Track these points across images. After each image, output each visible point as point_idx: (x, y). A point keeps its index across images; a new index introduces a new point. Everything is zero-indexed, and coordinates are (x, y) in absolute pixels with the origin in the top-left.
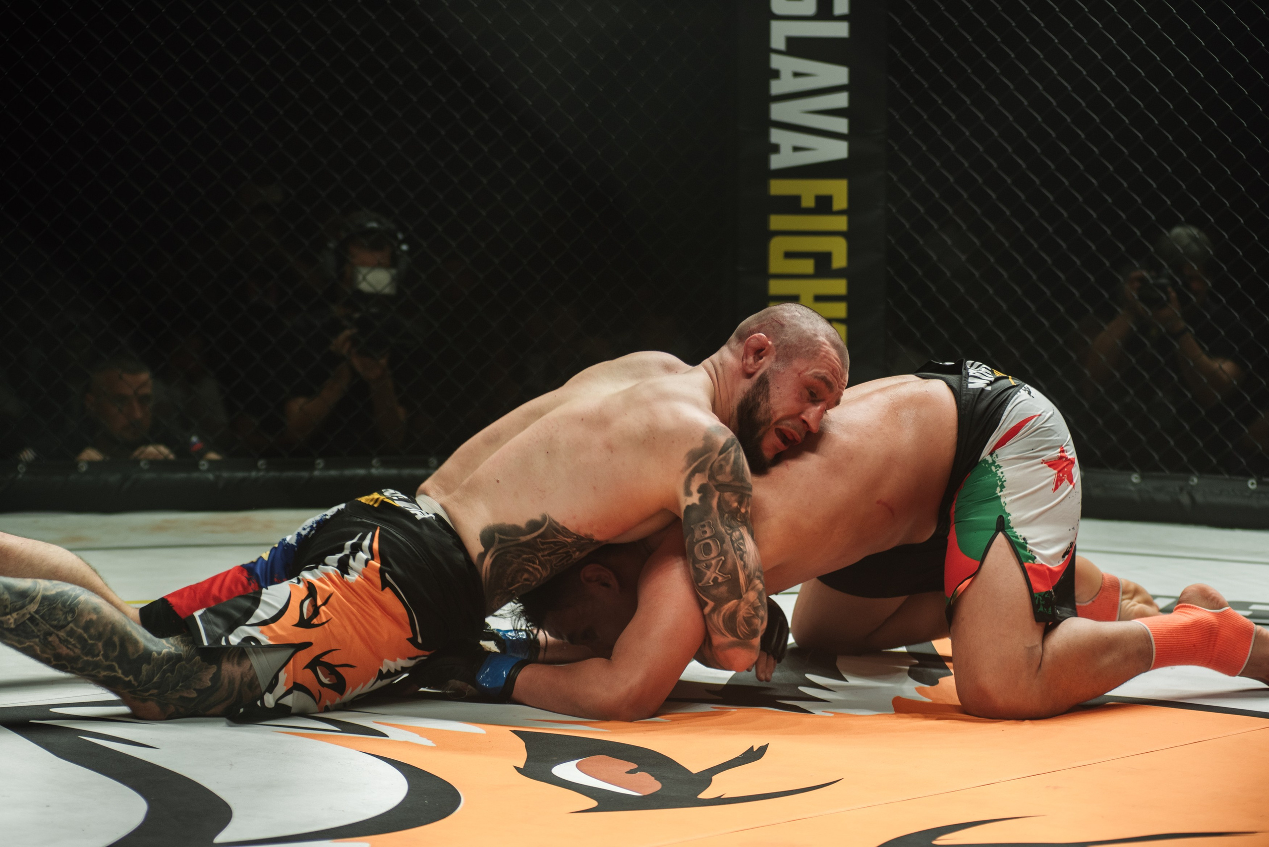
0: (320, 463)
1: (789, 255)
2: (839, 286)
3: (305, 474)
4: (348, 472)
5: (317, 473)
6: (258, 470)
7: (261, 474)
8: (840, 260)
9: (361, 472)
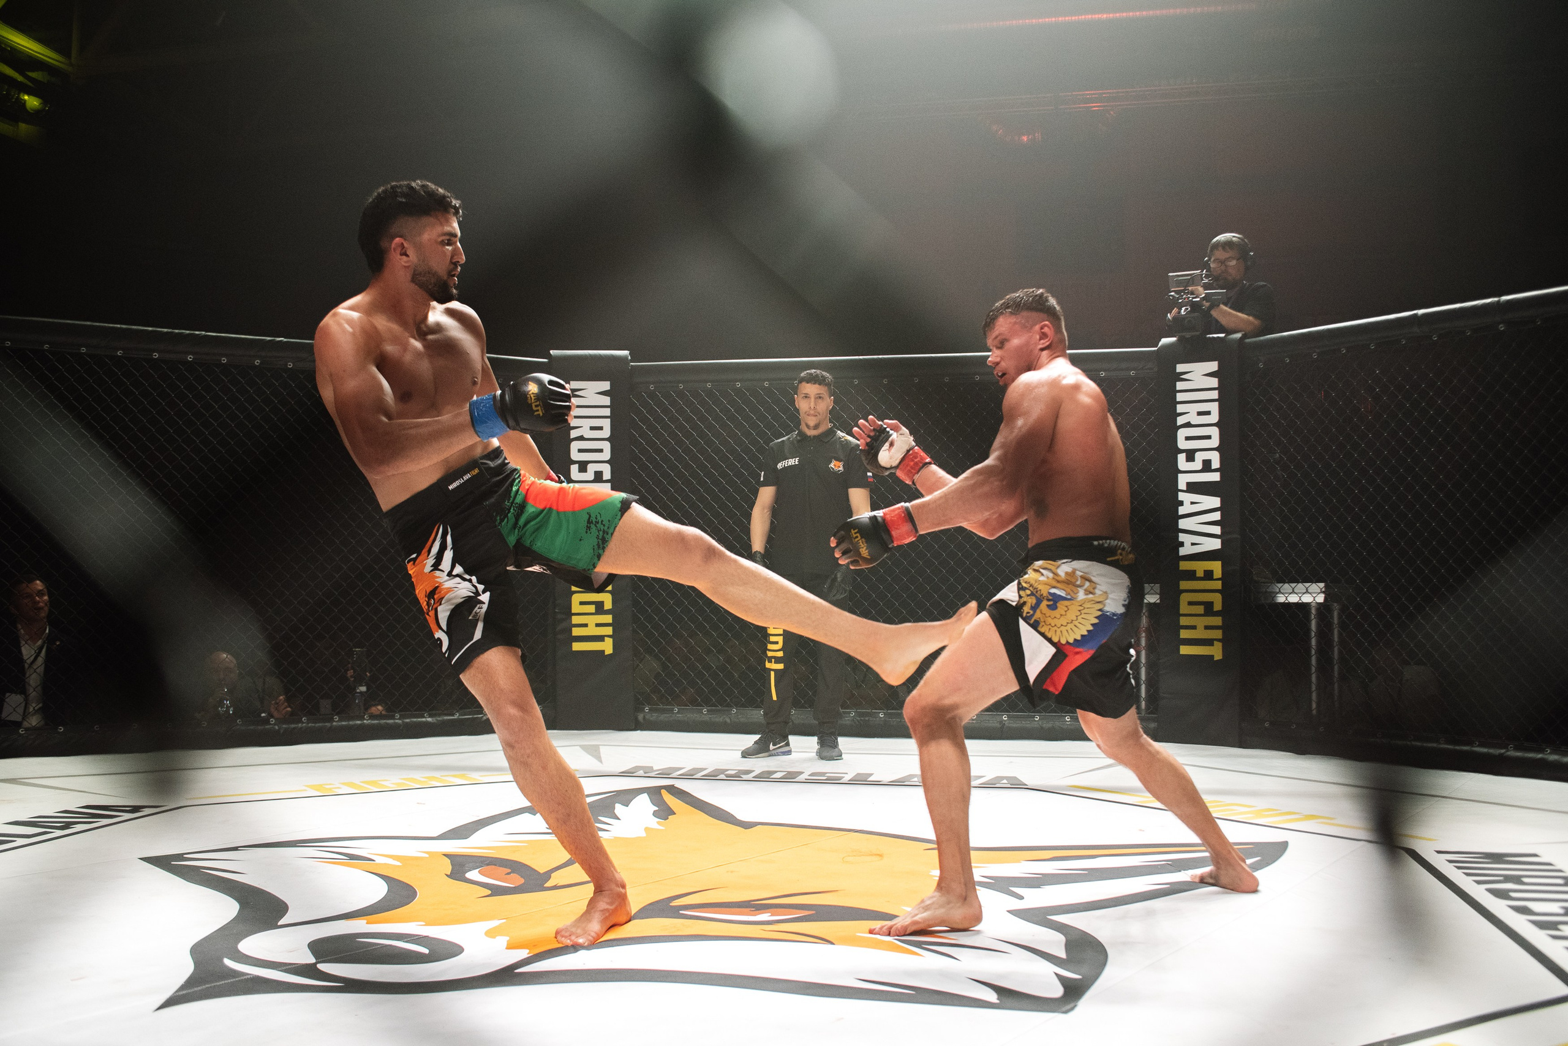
0: (336, 718)
1: (582, 603)
2: (608, 619)
3: (328, 725)
4: (351, 723)
5: (334, 723)
6: (303, 723)
7: (304, 725)
8: (608, 606)
9: (359, 722)
